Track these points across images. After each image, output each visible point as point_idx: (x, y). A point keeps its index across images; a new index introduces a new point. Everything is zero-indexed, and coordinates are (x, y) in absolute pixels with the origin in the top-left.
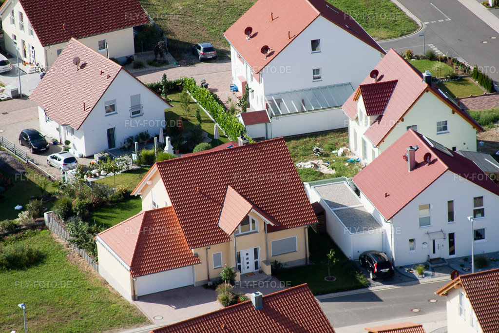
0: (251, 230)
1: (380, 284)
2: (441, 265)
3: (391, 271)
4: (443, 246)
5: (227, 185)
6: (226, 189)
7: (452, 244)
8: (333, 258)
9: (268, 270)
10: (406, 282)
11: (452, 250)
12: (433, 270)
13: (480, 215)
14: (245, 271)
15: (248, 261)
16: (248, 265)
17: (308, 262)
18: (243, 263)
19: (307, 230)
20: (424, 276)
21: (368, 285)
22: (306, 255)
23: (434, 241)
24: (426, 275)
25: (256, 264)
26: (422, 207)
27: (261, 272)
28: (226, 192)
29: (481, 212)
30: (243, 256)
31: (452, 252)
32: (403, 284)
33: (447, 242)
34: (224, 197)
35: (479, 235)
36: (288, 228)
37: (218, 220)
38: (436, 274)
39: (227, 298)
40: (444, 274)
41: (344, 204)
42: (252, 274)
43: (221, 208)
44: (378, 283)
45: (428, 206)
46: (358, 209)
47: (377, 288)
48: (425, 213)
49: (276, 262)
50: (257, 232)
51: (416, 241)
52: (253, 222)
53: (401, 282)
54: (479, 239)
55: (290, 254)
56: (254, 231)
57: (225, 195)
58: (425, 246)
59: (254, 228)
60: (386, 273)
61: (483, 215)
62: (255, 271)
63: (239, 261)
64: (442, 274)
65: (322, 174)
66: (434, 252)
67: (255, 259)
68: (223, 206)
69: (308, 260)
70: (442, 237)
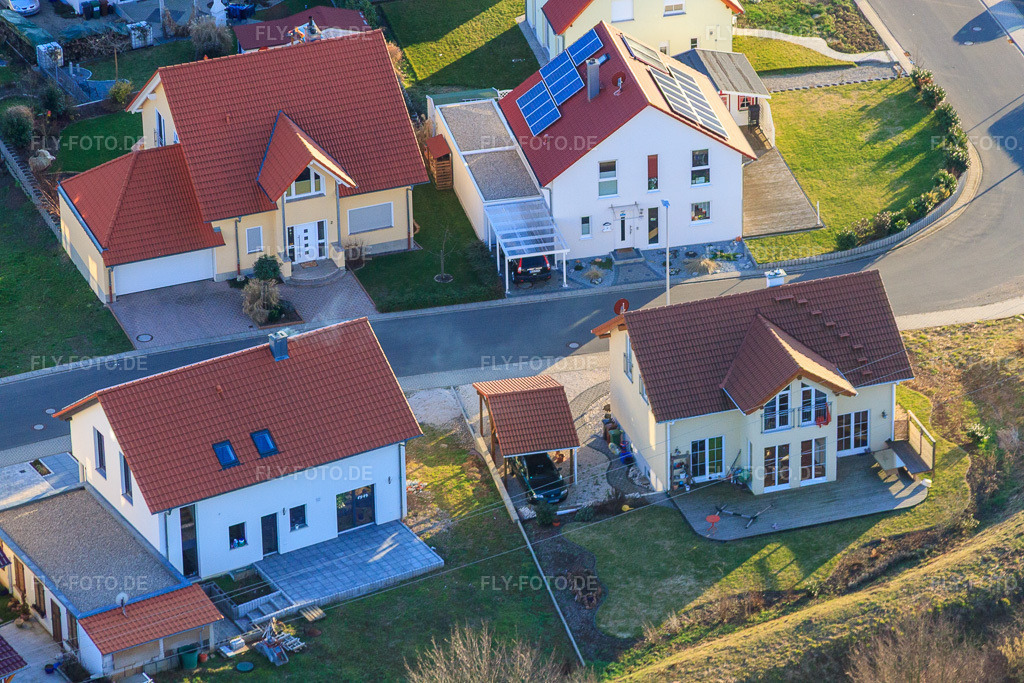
0: (313, 192)
2: (632, 261)
4: (638, 228)
5: (278, 112)
6: (277, 118)
7: (653, 226)
9: (340, 260)
11: (653, 235)
12: (618, 270)
13: (703, 179)
14: (300, 258)
15: (306, 242)
16: (307, 249)
17: (412, 246)
18: (299, 245)
19: (410, 193)
20: (600, 281)
22: (409, 233)
23: (623, 221)
25: (321, 247)
27: (329, 261)
28: (275, 124)
29: (706, 174)
30: (298, 233)
31: (654, 240)
33: (645, 224)
34: (271, 132)
35: (700, 211)
36: (377, 190)
37: (258, 173)
42: (314, 263)
43: (265, 153)
44: (521, 290)
50: (321, 195)
51: (592, 220)
52: (317, 177)
54: (699, 219)
56: (318, 193)
57: (273, 128)
58: (607, 229)
59: (318, 188)
61: (707, 180)
62: (318, 258)
63: (291, 240)
66: (623, 238)
67: (319, 239)
68: (267, 148)
69: (412, 241)
70: (637, 214)
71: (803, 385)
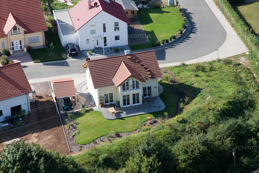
0: (18, 33)
1: (72, 58)
2: (100, 50)
3: (76, 53)
4: (101, 42)
5: (9, 12)
6: (9, 14)
7: (105, 42)
8: (52, 46)
9: (25, 50)
10: (83, 57)
11: (105, 44)
12: (96, 53)
13: (117, 30)
14: (15, 50)
15: (17, 45)
16: (17, 47)
17: (45, 47)
18: (15, 46)
19: (44, 33)
20: (91, 55)
21: (67, 58)
22: (44, 43)
23: (97, 40)
24: (92, 55)
25: (21, 47)
26: (92, 26)
27: (23, 50)
28: (8, 15)
29: (118, 29)
30: (14, 43)
31: (105, 45)
32: (81, 58)
33: (103, 41)
34: (8, 17)
35: (117, 38)
36: (34, 32)
37: (4, 28)
38: (97, 54)
39: (3, 62)
40: (100, 55)
41: (65, 22)
42: (19, 51)
43: (6, 22)
44: (71, 58)
45: (94, 26)
46: (70, 24)
47: (70, 60)
48: (93, 28)
49: (29, 46)
50: (20, 33)
51: (89, 40)
52: (19, 29)
53: (80, 58)
54: (117, 40)
55: (36, 43)
56: (19, 33)
57: (8, 16)
58: (93, 42)
59: (19, 32)
60: (74, 53)
61: (119, 30)
62: (20, 50)
63: (13, 45)
64: (99, 55)
65: (67, 5)
66: (98, 45)
67: (20, 45)
68: (6, 21)
69: (45, 46)
70: (101, 38)
71: (132, 79)
